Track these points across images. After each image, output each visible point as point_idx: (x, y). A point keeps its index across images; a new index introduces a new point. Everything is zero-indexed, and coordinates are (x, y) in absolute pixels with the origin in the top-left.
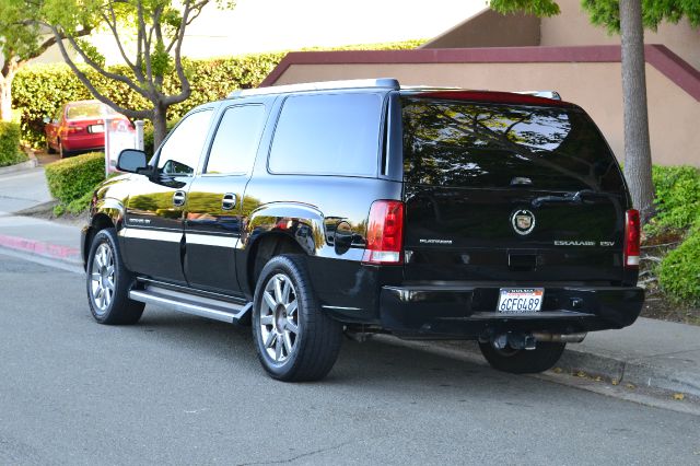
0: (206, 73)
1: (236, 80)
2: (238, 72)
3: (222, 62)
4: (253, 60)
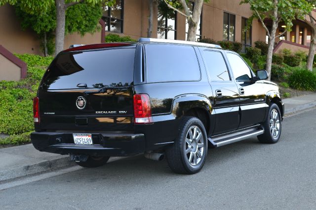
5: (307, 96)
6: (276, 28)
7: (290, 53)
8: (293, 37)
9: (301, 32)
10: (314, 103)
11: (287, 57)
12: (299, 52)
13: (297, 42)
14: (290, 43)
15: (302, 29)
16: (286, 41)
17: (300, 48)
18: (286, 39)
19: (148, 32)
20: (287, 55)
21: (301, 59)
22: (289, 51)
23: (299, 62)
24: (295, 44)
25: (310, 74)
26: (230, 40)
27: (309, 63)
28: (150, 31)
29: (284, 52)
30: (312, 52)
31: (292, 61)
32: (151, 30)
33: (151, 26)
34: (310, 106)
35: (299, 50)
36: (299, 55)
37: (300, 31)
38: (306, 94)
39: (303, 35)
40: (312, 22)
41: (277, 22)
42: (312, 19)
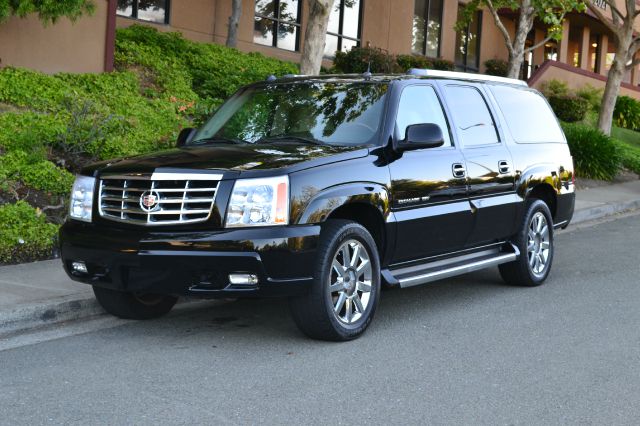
5: (593, 190)
6: (527, 30)
7: (565, 91)
8: (576, 54)
9: (595, 45)
10: (602, 209)
11: (556, 98)
12: (586, 90)
13: (584, 66)
14: (568, 67)
15: (596, 37)
16: (558, 64)
17: (589, 80)
18: (558, 58)
19: (230, 26)
20: (558, 95)
21: (590, 106)
22: (563, 86)
23: (583, 113)
24: (578, 70)
25: (603, 140)
26: (428, 54)
27: (604, 116)
28: (234, 23)
29: (551, 88)
30: (611, 91)
31: (568, 109)
32: (236, 20)
33: (237, 13)
34: (592, 217)
35: (587, 84)
36: (586, 97)
37: (591, 42)
38: (591, 187)
39: (598, 51)
40: (615, 21)
41: (529, 16)
42: (616, 14)
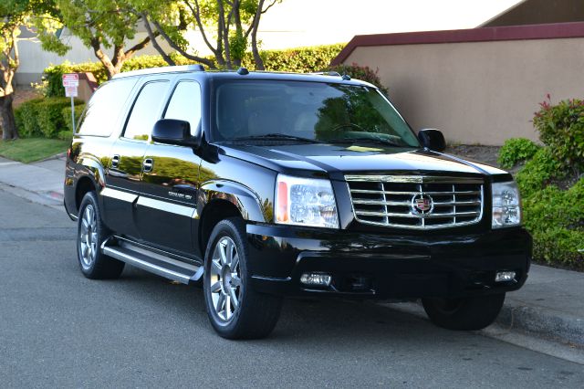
0: (285, 62)
1: (310, 68)
2: (312, 60)
3: (298, 52)
4: (325, 50)
